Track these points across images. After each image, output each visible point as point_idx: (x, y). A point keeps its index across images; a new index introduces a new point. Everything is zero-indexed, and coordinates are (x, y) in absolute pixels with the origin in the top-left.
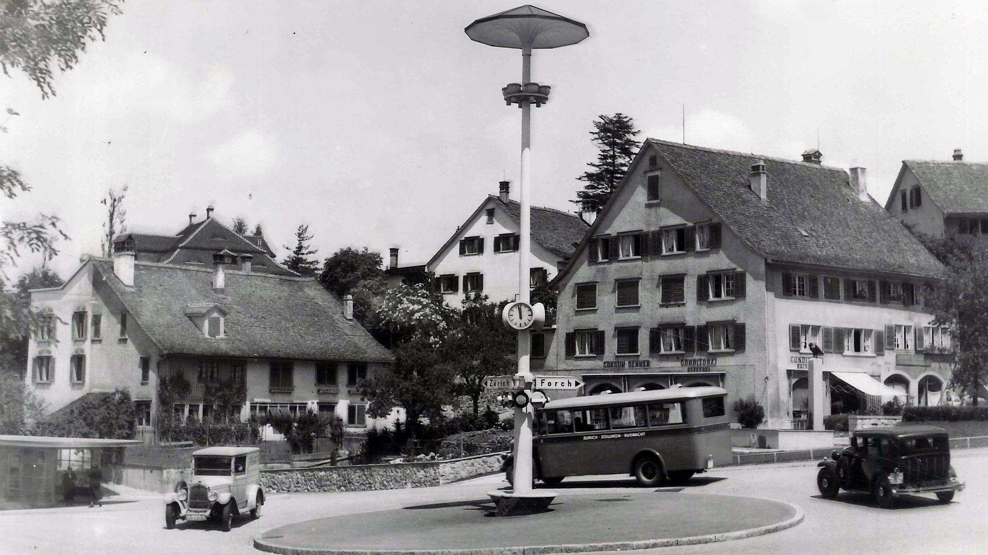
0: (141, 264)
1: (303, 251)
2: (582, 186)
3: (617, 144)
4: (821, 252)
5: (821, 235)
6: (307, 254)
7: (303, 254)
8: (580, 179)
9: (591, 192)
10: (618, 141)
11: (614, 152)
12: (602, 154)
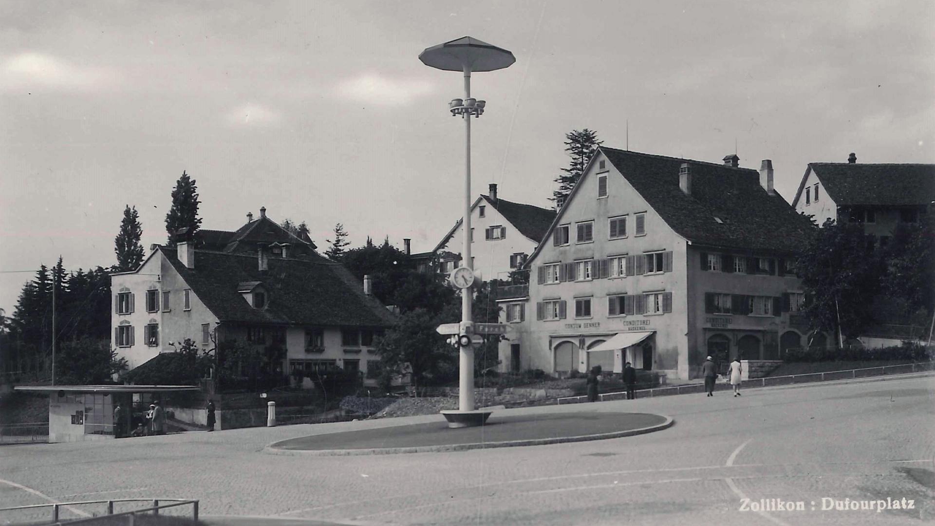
0: (200, 252)
1: (341, 243)
2: (557, 187)
3: (585, 153)
4: (733, 236)
5: (734, 223)
6: (343, 246)
7: (340, 246)
8: (556, 181)
9: (564, 192)
10: (585, 150)
11: (583, 160)
12: (573, 161)
